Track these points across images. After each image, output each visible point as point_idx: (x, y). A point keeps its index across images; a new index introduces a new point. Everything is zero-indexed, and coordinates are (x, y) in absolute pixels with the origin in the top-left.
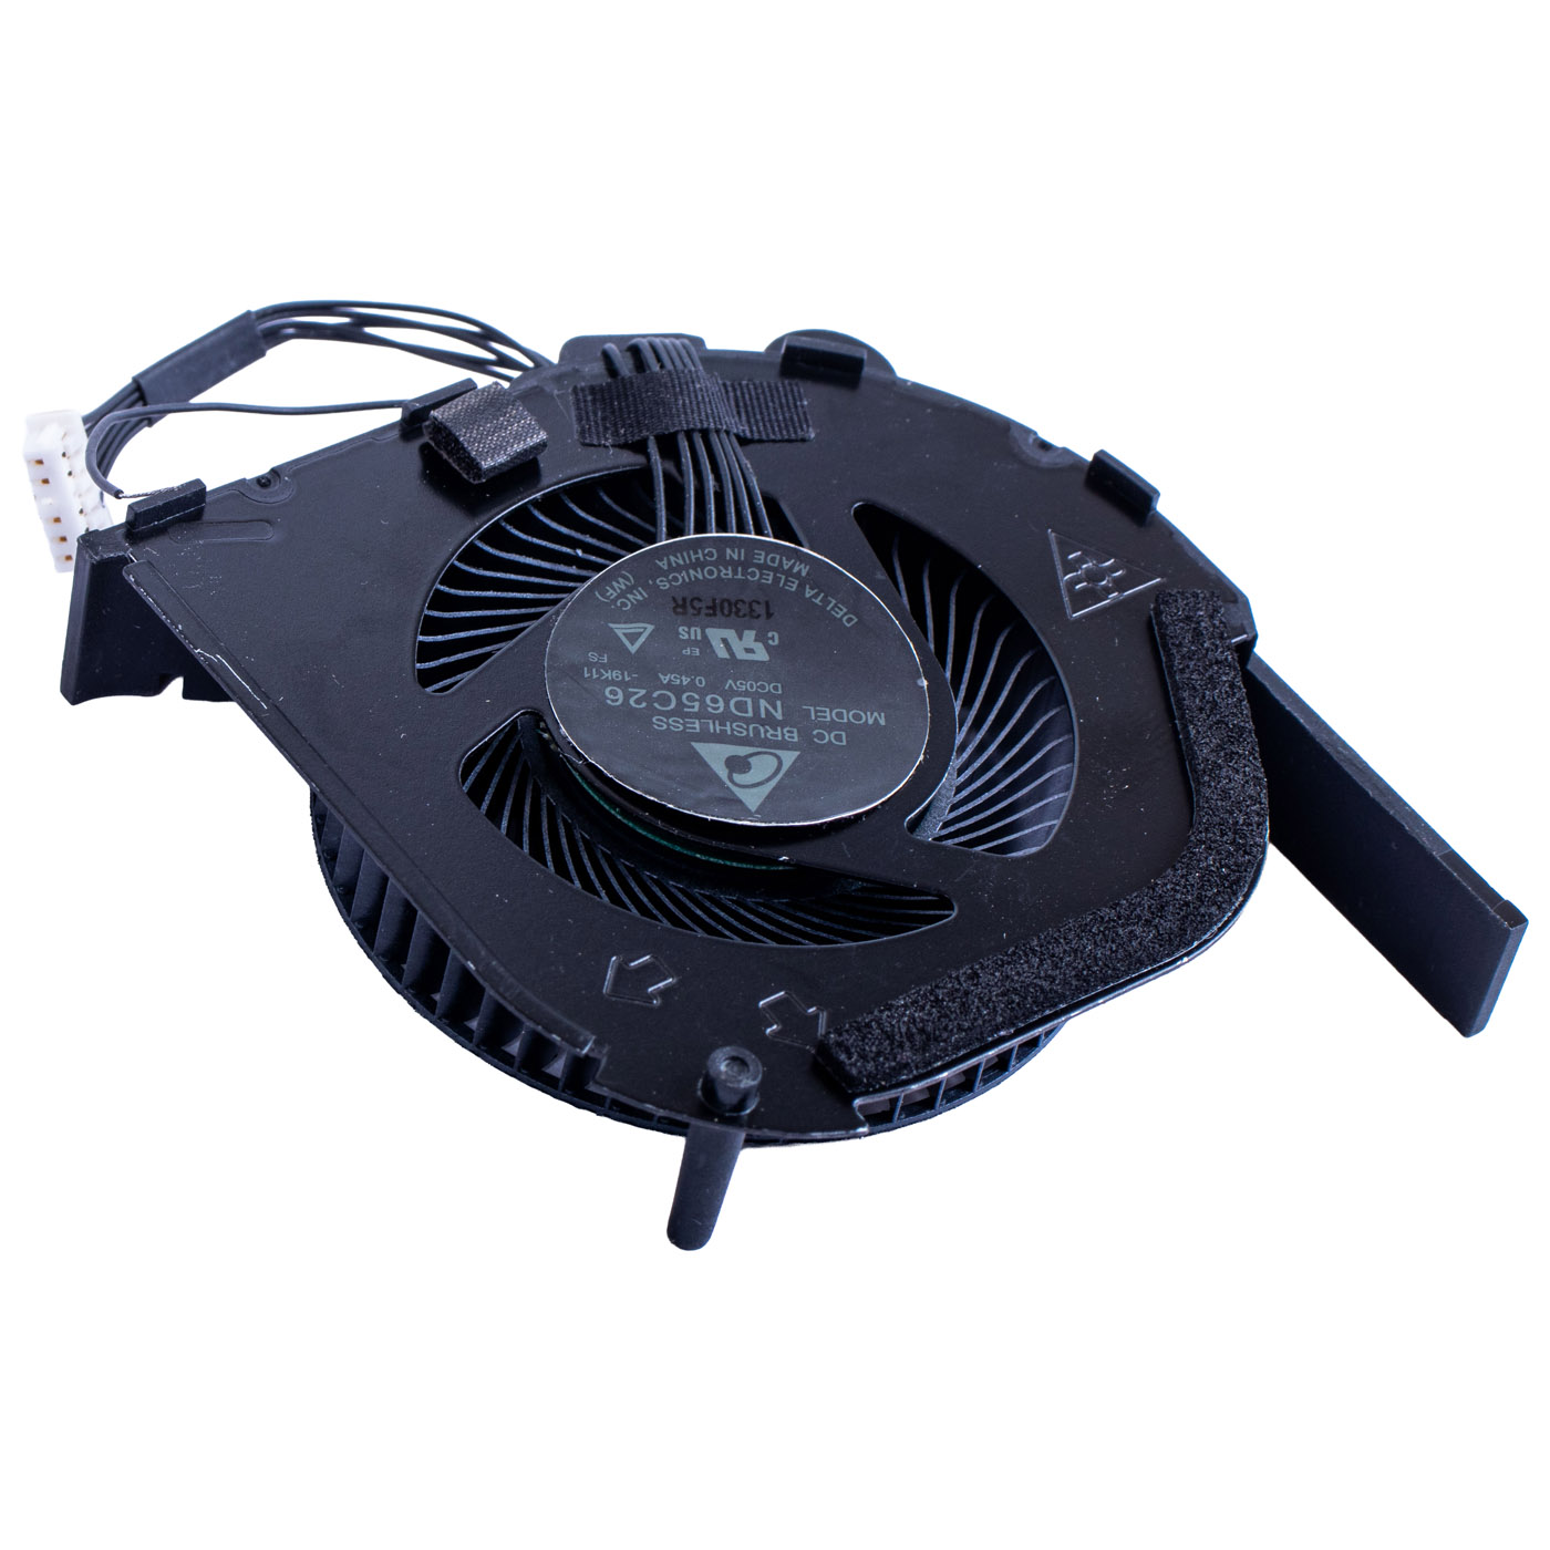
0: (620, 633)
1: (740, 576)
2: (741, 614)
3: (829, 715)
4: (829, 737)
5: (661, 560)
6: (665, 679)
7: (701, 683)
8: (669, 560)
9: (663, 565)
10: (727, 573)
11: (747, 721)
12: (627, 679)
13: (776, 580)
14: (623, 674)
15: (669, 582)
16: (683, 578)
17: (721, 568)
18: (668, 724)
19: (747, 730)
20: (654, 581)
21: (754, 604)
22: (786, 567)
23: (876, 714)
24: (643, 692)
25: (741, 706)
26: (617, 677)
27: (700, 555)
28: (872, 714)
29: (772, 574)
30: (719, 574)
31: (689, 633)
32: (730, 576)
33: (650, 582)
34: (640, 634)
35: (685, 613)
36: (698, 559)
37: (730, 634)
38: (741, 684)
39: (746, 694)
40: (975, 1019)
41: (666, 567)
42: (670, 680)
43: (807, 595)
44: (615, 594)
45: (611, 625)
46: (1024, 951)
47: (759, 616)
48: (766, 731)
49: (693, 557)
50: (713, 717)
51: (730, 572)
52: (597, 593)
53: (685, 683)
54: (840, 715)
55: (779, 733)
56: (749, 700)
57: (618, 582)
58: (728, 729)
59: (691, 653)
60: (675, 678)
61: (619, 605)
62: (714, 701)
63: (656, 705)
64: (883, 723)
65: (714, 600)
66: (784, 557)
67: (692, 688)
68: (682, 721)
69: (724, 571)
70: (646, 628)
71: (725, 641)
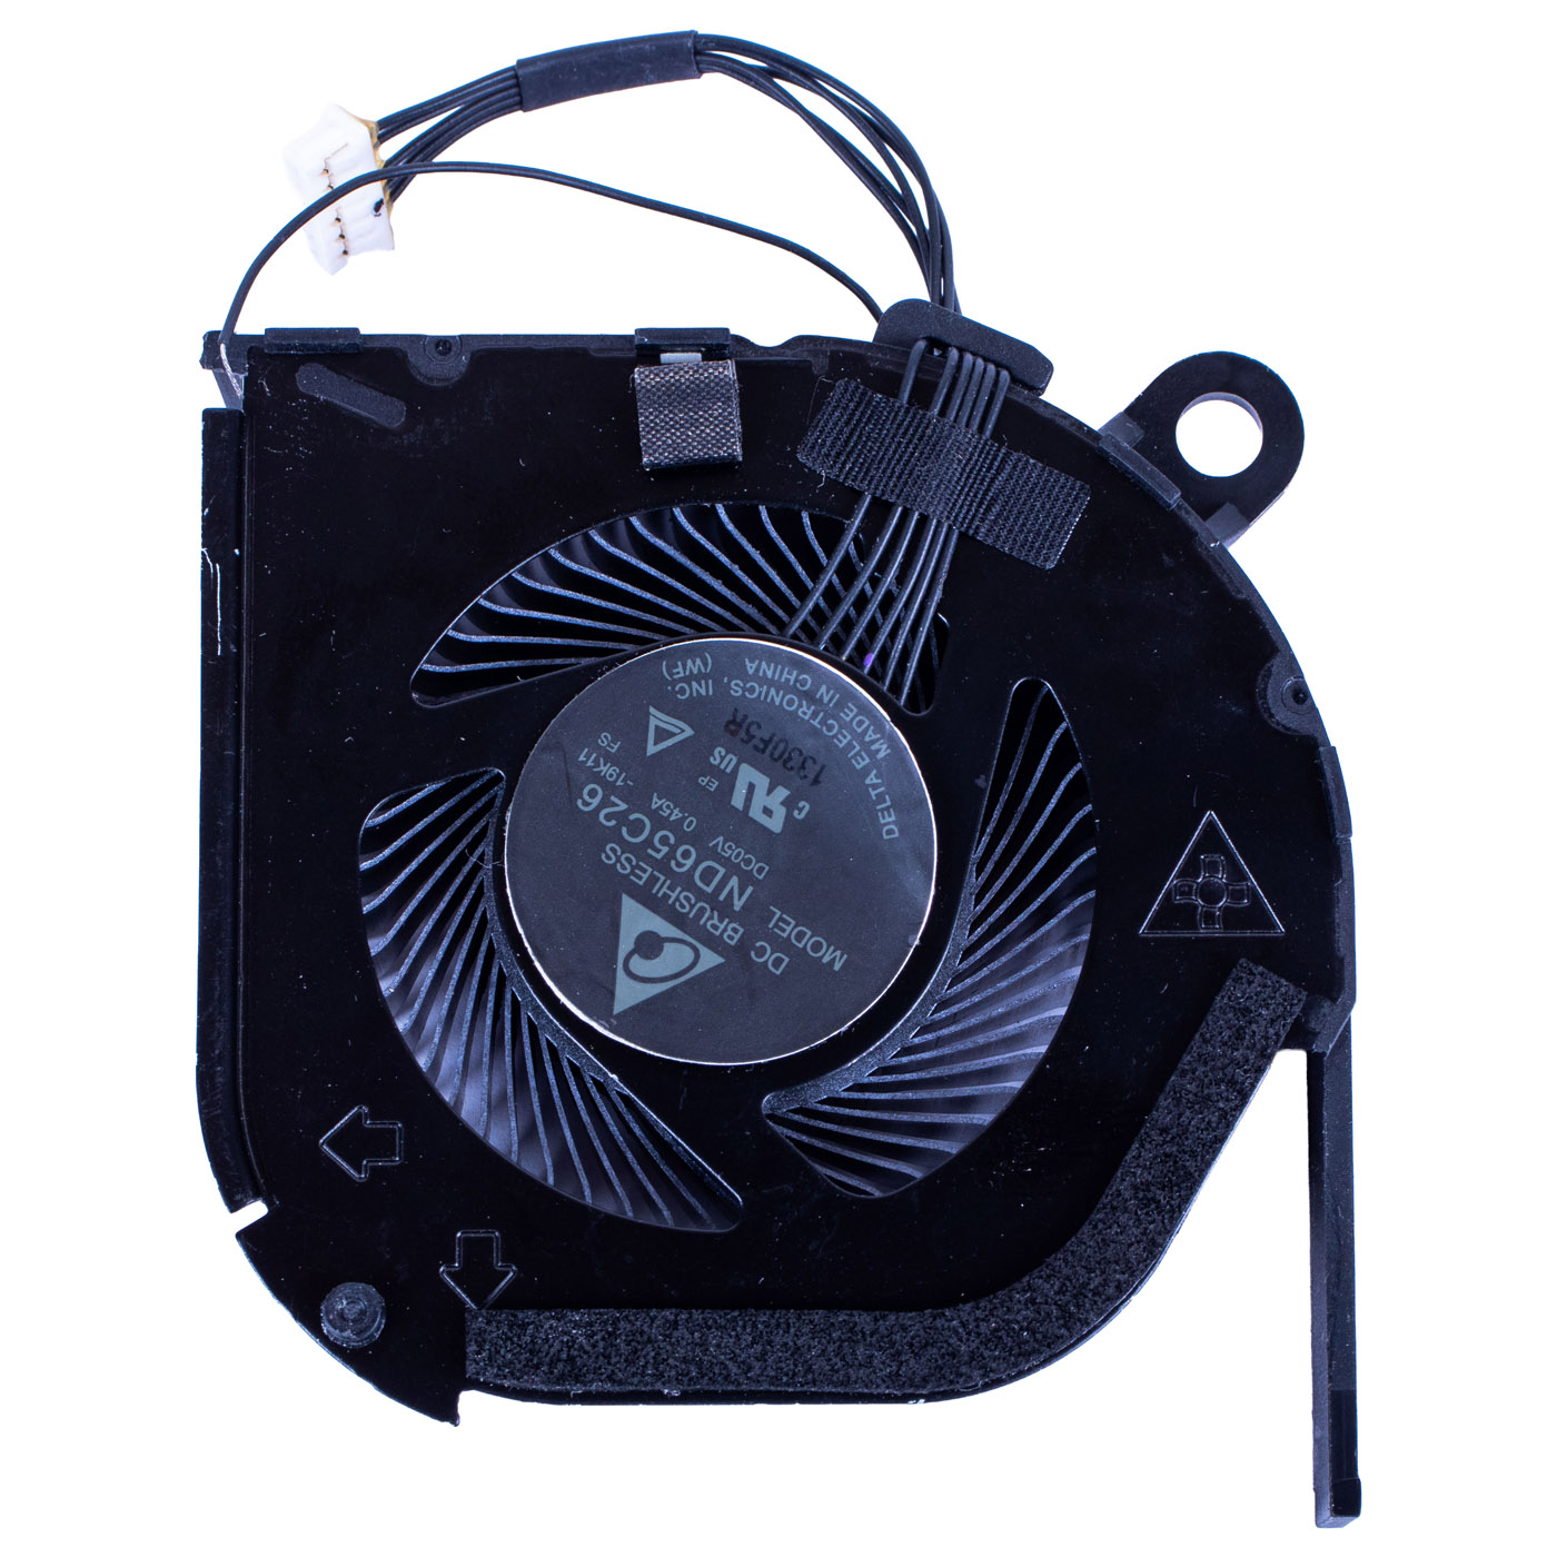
0: (653, 722)
1: (815, 723)
2: (789, 765)
3: (789, 930)
4: (769, 957)
5: (752, 661)
6: (656, 802)
7: (688, 826)
8: (759, 665)
9: (751, 667)
10: (805, 711)
11: (701, 895)
12: (619, 783)
13: (850, 746)
14: (619, 775)
15: (744, 689)
16: (760, 693)
17: (804, 703)
18: (618, 860)
19: (692, 907)
20: (730, 680)
21: (810, 761)
22: (867, 739)
23: (838, 953)
24: (623, 806)
25: (708, 875)
26: (611, 776)
27: (792, 678)
28: (834, 951)
29: (849, 737)
30: (798, 709)
31: (722, 758)
32: (807, 718)
33: (726, 680)
34: (674, 735)
35: (733, 733)
36: (788, 680)
37: (762, 782)
38: (730, 847)
39: (726, 862)
40: (634, 1375)
41: (751, 672)
42: (660, 808)
43: (868, 781)
44: (682, 675)
45: (652, 710)
46: (745, 1323)
47: (805, 777)
48: (711, 918)
49: (785, 675)
50: (669, 873)
51: (809, 712)
52: (664, 663)
53: (673, 818)
54: (800, 936)
55: (722, 927)
56: (722, 871)
57: (694, 663)
58: (674, 896)
59: (707, 784)
60: (668, 807)
61: (677, 689)
62: (686, 855)
63: (624, 830)
64: (837, 967)
65: (774, 735)
66: (872, 728)
67: (676, 827)
68: (634, 863)
69: (804, 709)
70: (683, 731)
71: (751, 787)
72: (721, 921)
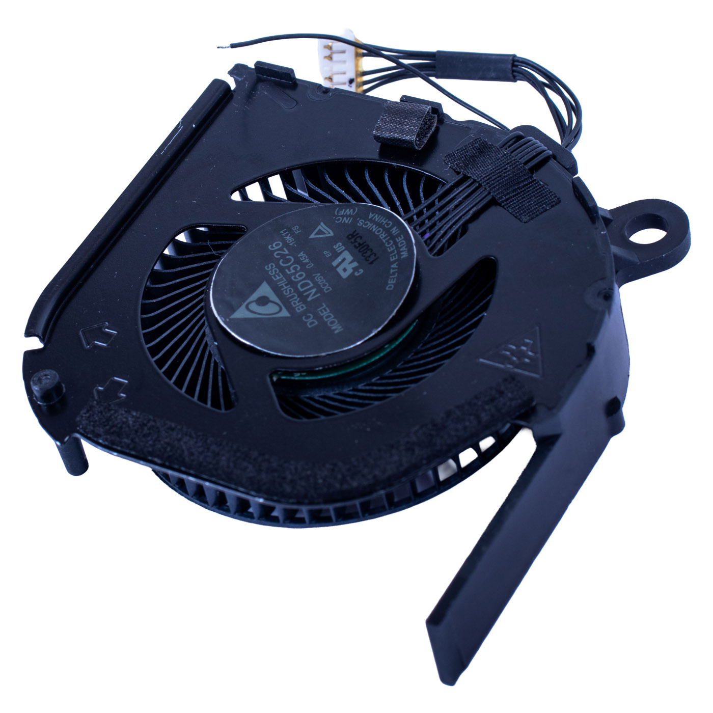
0: (319, 227)
1: (384, 241)
2: (364, 255)
3: (325, 313)
4: (310, 320)
5: (372, 214)
6: (301, 254)
7: (309, 266)
8: (375, 216)
10: (383, 236)
11: (296, 290)
12: (291, 244)
13: (393, 251)
14: (292, 242)
15: (363, 224)
16: (369, 226)
17: (384, 232)
18: (271, 270)
19: (290, 294)
20: (360, 219)
21: (374, 255)
22: (401, 250)
23: (340, 327)
24: (287, 252)
25: (305, 285)
26: (289, 241)
27: (385, 222)
29: (394, 248)
30: (380, 234)
31: (339, 247)
32: (382, 238)
33: (358, 219)
34: (325, 234)
35: (349, 239)
36: (383, 223)
37: (350, 259)
38: (321, 278)
39: (315, 283)
41: (370, 217)
42: (301, 257)
43: (392, 266)
44: (342, 214)
45: (322, 223)
47: (368, 260)
48: (296, 300)
49: (383, 221)
50: (289, 279)
51: (384, 236)
52: (337, 209)
53: (304, 262)
54: (328, 317)
55: (298, 304)
56: (312, 285)
57: (349, 211)
58: (285, 288)
59: (327, 254)
60: (305, 257)
61: (337, 218)
62: (301, 276)
63: (281, 260)
64: (336, 332)
65: (365, 242)
66: (406, 246)
67: (303, 265)
68: (277, 272)
69: (383, 235)
70: (329, 233)
71: (344, 260)
72: (299, 302)
